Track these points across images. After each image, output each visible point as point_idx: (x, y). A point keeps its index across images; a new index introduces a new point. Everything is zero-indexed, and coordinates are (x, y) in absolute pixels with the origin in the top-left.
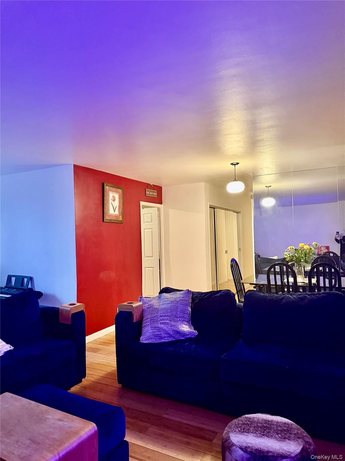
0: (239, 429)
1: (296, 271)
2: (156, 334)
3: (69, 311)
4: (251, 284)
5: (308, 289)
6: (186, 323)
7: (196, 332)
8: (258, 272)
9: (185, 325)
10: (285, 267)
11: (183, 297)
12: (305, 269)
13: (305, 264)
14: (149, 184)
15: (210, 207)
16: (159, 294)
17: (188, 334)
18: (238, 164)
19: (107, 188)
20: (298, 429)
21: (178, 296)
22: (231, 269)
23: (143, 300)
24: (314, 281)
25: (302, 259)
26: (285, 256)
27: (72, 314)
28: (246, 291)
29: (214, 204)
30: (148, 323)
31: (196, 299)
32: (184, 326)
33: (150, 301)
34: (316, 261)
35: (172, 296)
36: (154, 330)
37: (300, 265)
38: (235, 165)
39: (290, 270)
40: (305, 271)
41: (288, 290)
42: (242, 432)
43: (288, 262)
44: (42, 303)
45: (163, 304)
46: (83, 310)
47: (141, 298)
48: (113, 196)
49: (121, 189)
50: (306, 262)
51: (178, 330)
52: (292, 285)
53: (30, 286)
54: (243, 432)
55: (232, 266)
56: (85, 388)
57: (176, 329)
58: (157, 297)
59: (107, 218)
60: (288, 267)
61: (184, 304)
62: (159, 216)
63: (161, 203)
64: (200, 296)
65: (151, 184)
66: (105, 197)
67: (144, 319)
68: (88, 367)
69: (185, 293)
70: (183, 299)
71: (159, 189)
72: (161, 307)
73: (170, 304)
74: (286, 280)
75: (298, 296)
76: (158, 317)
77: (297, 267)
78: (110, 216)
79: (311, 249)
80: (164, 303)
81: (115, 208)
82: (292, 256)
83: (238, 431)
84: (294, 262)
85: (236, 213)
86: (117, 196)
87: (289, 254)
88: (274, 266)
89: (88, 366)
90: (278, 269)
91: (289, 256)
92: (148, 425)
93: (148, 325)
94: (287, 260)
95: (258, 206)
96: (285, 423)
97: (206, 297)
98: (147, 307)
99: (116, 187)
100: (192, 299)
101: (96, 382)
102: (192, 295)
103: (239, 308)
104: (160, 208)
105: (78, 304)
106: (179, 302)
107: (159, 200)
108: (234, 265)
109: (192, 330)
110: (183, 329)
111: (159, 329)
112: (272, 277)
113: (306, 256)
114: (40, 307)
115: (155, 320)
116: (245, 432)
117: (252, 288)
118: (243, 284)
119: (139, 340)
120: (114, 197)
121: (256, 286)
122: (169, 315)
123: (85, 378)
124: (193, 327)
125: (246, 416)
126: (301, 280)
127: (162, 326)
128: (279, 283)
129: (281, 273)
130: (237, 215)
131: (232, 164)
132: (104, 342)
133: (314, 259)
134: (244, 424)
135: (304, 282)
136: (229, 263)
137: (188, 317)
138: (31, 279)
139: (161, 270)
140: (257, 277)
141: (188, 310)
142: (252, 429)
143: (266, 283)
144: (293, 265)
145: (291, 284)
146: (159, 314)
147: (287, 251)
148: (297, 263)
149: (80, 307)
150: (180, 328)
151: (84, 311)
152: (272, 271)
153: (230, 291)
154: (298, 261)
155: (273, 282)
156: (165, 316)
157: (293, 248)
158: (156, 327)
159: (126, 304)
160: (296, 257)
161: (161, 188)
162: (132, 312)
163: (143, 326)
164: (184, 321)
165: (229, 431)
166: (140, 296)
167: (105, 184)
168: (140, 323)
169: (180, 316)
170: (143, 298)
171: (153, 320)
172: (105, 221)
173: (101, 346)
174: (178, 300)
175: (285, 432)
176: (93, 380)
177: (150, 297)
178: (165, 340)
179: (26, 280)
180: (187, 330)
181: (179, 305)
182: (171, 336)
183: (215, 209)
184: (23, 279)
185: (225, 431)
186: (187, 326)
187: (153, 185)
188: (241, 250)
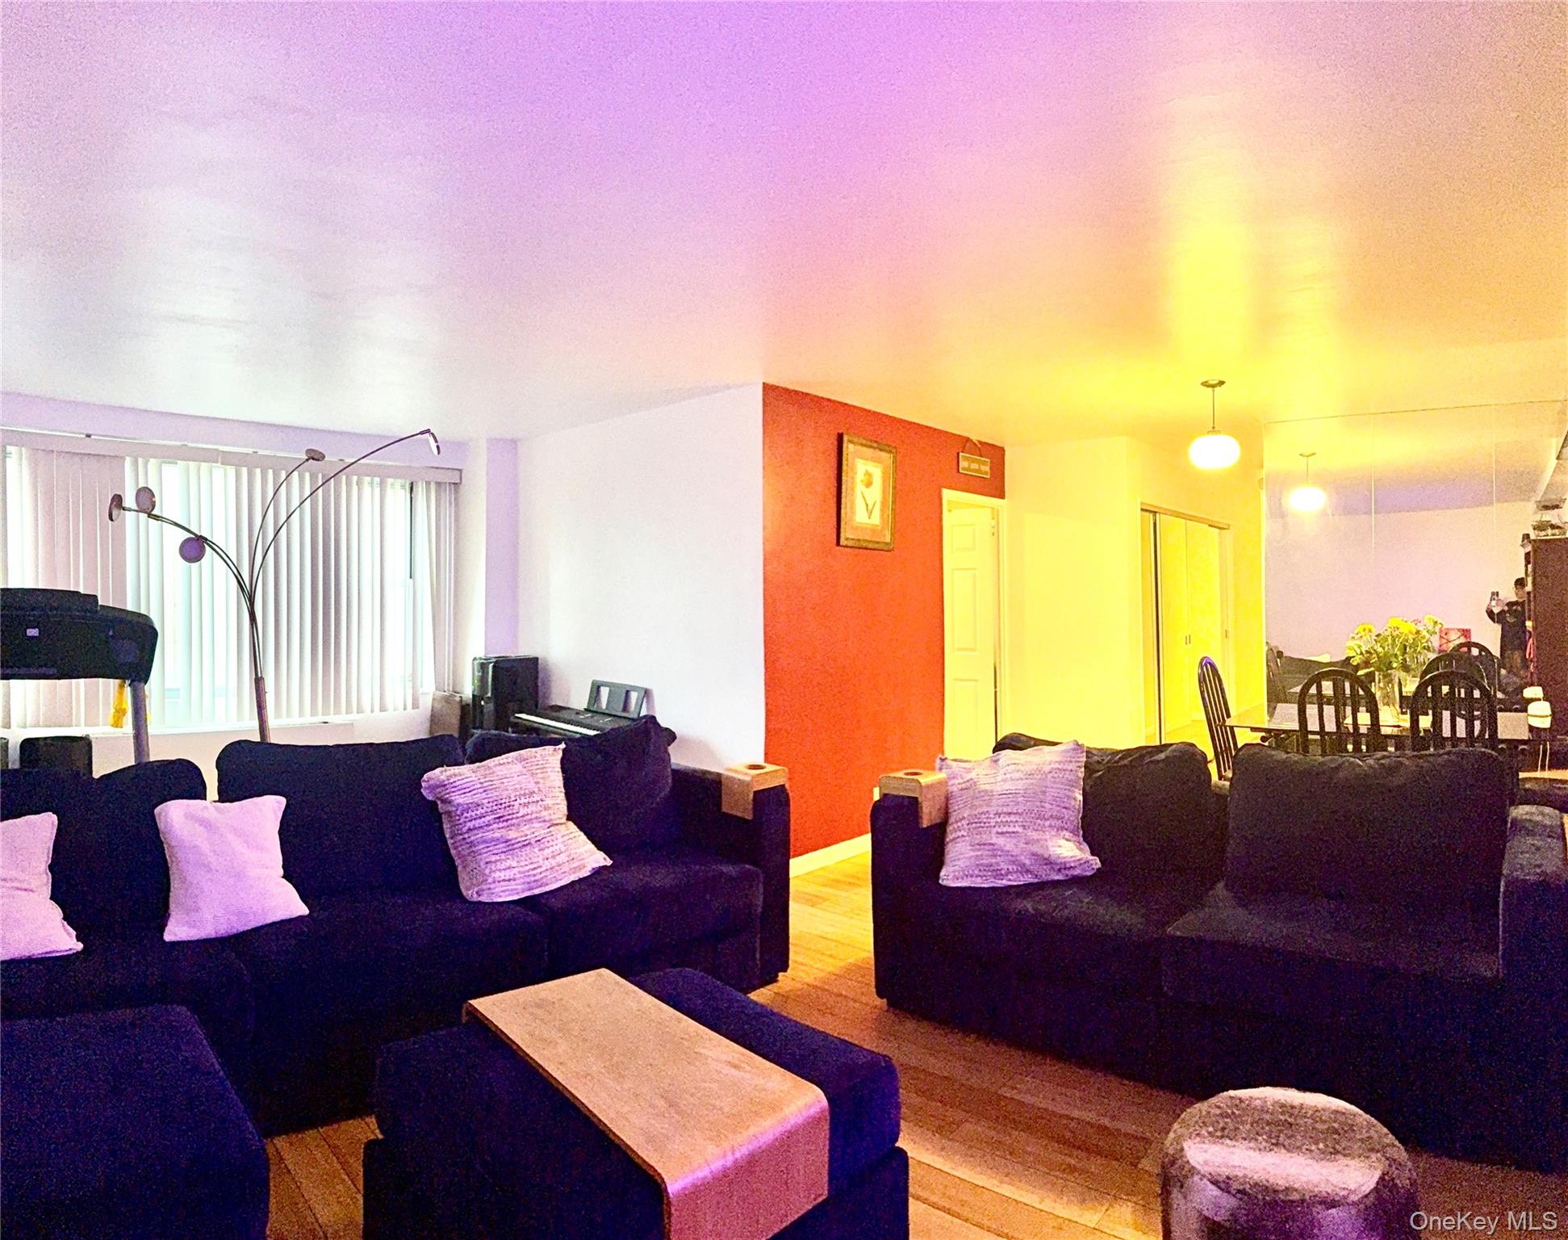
0: (1211, 1129)
1: (1378, 695)
2: (984, 861)
3: (747, 784)
4: (1254, 729)
5: (1409, 742)
6: (1068, 834)
7: (1096, 863)
8: (1275, 696)
9: (1067, 840)
10: (1347, 685)
11: (1060, 763)
12: (1403, 689)
13: (1403, 674)
14: (968, 440)
15: (1142, 510)
16: (995, 750)
17: (1073, 865)
18: (1222, 383)
19: (849, 448)
20: (1370, 1126)
21: (1049, 758)
22: (1200, 687)
23: (949, 767)
24: (1425, 722)
25: (1393, 659)
26: (1348, 651)
27: (755, 793)
28: (1239, 746)
29: (1153, 501)
30: (963, 833)
31: (1097, 767)
32: (1062, 842)
33: (969, 771)
34: (1432, 666)
35: (1029, 758)
36: (979, 853)
37: (1388, 678)
38: (1213, 386)
39: (1361, 692)
40: (1404, 694)
41: (1357, 749)
42: (1218, 1137)
43: (1357, 668)
44: (679, 758)
45: (1005, 781)
46: (783, 786)
47: (942, 760)
48: (867, 471)
49: (890, 452)
50: (1405, 668)
51: (1046, 856)
52: (1366, 732)
53: (643, 713)
54: (1222, 1137)
55: (1202, 680)
56: (785, 997)
57: (1040, 851)
58: (987, 762)
59: (846, 534)
60: (1356, 681)
61: (1063, 780)
62: (996, 534)
63: (1001, 494)
64: (1110, 760)
65: (974, 438)
66: (843, 474)
67: (952, 820)
68: (796, 945)
69: (1067, 751)
70: (1060, 767)
71: (995, 454)
72: (999, 789)
73: (1024, 781)
74: (1349, 720)
75: (1383, 761)
76: (992, 816)
77: (1379, 682)
78: (857, 528)
79: (1418, 632)
80: (1008, 776)
81: (870, 507)
82: (1367, 652)
83: (1206, 1134)
84: (1372, 669)
85: (1217, 530)
86: (877, 472)
87: (1359, 647)
88: (1317, 680)
89: (797, 942)
90: (1328, 687)
91: (1359, 652)
92: (960, 1115)
93: (963, 836)
94: (1355, 663)
95: (1279, 513)
96: (1336, 1112)
97: (1126, 762)
98: (960, 787)
99: (875, 445)
100: (1085, 767)
101: (815, 987)
102: (1087, 757)
103: (1220, 797)
104: (998, 511)
105: (770, 768)
106: (1050, 776)
107: (994, 486)
108: (1209, 677)
109: (1083, 855)
110: (1059, 851)
111: (995, 850)
112: (1312, 710)
113: (1405, 653)
114: (673, 767)
115: (982, 825)
116: (1228, 1137)
117: (1256, 738)
118: (1232, 728)
119: (938, 877)
120: (868, 474)
121: (1268, 735)
122: (1020, 811)
123: (786, 971)
124: (1087, 848)
125: (1232, 1093)
126: (1392, 719)
127: (1000, 841)
128: (1331, 727)
129: (1338, 701)
130: (1220, 534)
131: (1205, 384)
132: (837, 881)
133: (1427, 663)
134: (1224, 1115)
135: (1399, 726)
136: (1196, 671)
137: (1074, 816)
138: (647, 693)
139: (998, 689)
140: (1271, 712)
141: (1075, 799)
142: (1243, 1128)
143: (1295, 726)
144: (1370, 677)
145: (1363, 730)
146: (992, 810)
147: (1353, 638)
148: (1383, 670)
149: (775, 776)
150: (1052, 849)
151: (787, 786)
152: (1313, 695)
153: (1193, 745)
154: (1385, 665)
155: (1313, 725)
156: (1010, 814)
157: (1370, 631)
158: (985, 844)
159: (901, 774)
160: (1378, 655)
161: (1002, 450)
162: (917, 798)
163: (948, 840)
164: (1062, 828)
165: (1181, 1136)
166: (940, 756)
167: (846, 438)
168: (939, 830)
169: (1051, 816)
170: (948, 762)
171: (978, 824)
172: (843, 542)
173: (831, 891)
174: (1047, 769)
175: (1335, 1136)
176: (806, 980)
177: (969, 759)
178: (1010, 880)
179: (634, 696)
180: (1070, 854)
181: (1049, 784)
182: (1028, 871)
183: (1158, 515)
184: (627, 692)
185: (1172, 1135)
186: (1071, 844)
187: (980, 442)
188: (1230, 635)
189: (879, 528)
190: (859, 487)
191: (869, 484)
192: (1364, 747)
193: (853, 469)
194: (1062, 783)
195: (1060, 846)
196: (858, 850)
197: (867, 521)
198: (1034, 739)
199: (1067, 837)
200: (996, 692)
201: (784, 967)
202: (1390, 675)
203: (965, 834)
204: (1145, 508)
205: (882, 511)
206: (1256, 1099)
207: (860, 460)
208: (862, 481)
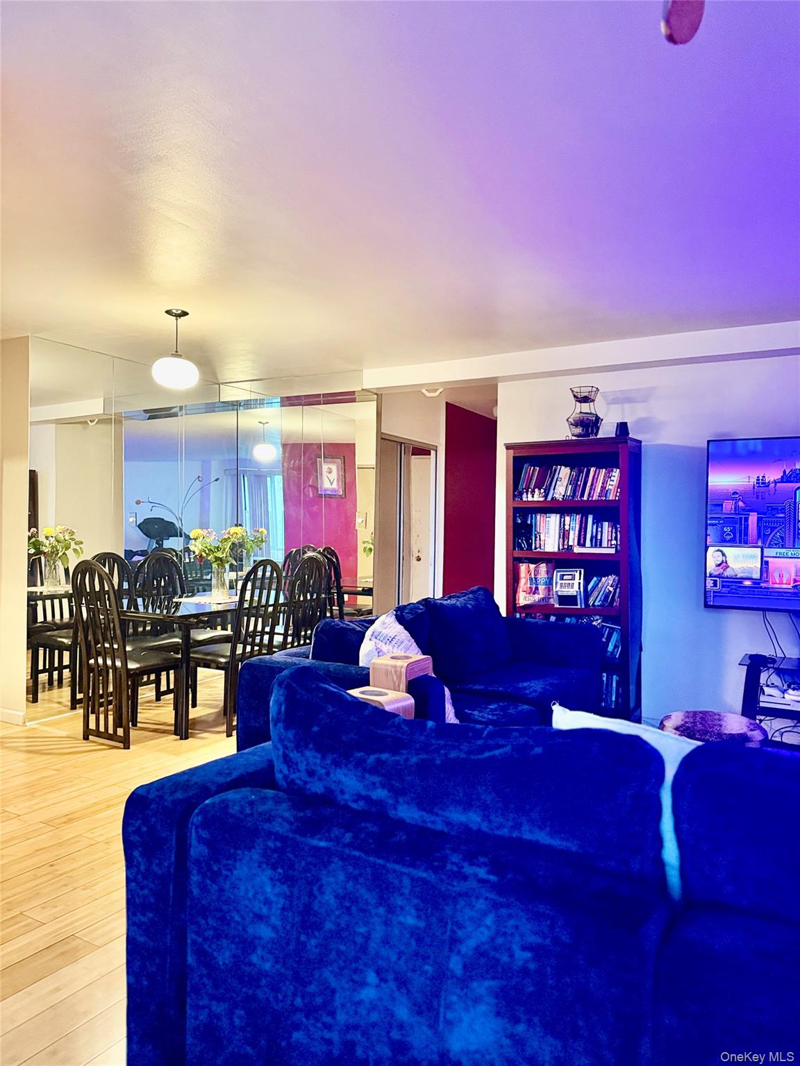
18: (185, 314)
38: (176, 315)
192: (318, 614)
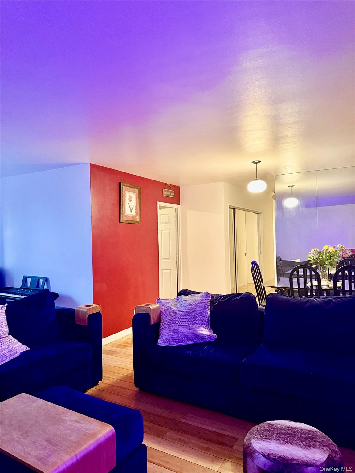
0: (261, 435)
1: (320, 274)
2: (174, 336)
3: (86, 313)
4: (272, 287)
5: (333, 292)
6: (205, 326)
7: (215, 336)
8: (280, 275)
9: (204, 328)
10: (308, 270)
11: (201, 300)
12: (330, 272)
13: (330, 267)
14: (166, 184)
15: (229, 208)
16: (177, 296)
17: (207, 337)
18: (259, 162)
19: (123, 188)
20: (323, 437)
21: (197, 298)
22: (252, 272)
23: (161, 302)
24: (339, 284)
25: (326, 261)
26: (308, 258)
27: (89, 315)
28: (267, 295)
29: (234, 205)
31: (215, 302)
32: (203, 329)
33: (168, 303)
34: (341, 263)
35: (190, 298)
36: (172, 333)
37: (324, 268)
38: (256, 163)
39: (314, 273)
40: (330, 274)
41: (312, 294)
42: (264, 438)
43: (312, 265)
44: (58, 304)
45: (181, 307)
46: (100, 312)
47: (158, 300)
48: (130, 195)
49: (138, 189)
50: (331, 264)
51: (197, 334)
53: (45, 287)
54: (266, 439)
55: (252, 269)
56: (102, 390)
57: (194, 332)
58: (175, 300)
59: (123, 218)
60: (311, 269)
61: (203, 306)
62: (177, 218)
63: (178, 203)
64: (220, 299)
65: (169, 184)
66: (121, 197)
67: (162, 321)
69: (205, 296)
71: (176, 189)
72: (179, 310)
73: (188, 307)
74: (309, 284)
75: (323, 299)
76: (177, 320)
77: (321, 269)
78: (126, 216)
79: (336, 251)
80: (182, 305)
81: (131, 209)
82: (316, 258)
83: (260, 437)
84: (318, 265)
85: (256, 214)
86: (134, 196)
87: (313, 257)
88: (297, 269)
90: (301, 272)
91: (313, 259)
92: (166, 429)
94: (311, 263)
95: (280, 207)
96: (309, 431)
97: (225, 300)
98: (165, 309)
99: (133, 186)
100: (211, 301)
102: (211, 298)
103: (260, 312)
104: (177, 209)
105: (95, 305)
106: (198, 305)
107: (176, 200)
108: (255, 268)
109: (211, 334)
110: (202, 332)
111: (178, 332)
112: (295, 280)
113: (331, 259)
114: (56, 308)
115: (173, 322)
116: (268, 438)
117: (273, 291)
118: (264, 287)
119: (157, 343)
120: (131, 197)
121: (278, 289)
122: (187, 318)
124: (212, 331)
125: (269, 422)
126: (326, 283)
127: (180, 329)
128: (302, 286)
129: (305, 277)
130: (258, 217)
131: (254, 162)
132: (120, 345)
133: (339, 262)
134: (266, 430)
135: (328, 286)
137: (207, 319)
138: (47, 280)
140: (278, 281)
141: (207, 313)
142: (274, 435)
143: (288, 286)
144: (317, 268)
145: (314, 288)
146: (177, 317)
147: (311, 253)
149: (96, 308)
150: (199, 331)
152: (295, 274)
153: (250, 293)
154: (323, 264)
155: (295, 286)
156: (183, 319)
157: (317, 250)
158: (174, 330)
159: (143, 305)
160: (320, 259)
161: (179, 188)
162: (149, 314)
163: (160, 329)
164: (203, 324)
165: (251, 438)
166: (158, 298)
167: (122, 184)
168: (157, 326)
169: (199, 319)
170: (160, 300)
171: (171, 323)
172: (121, 221)
173: (117, 349)
174: (197, 302)
175: (310, 440)
176: (109, 383)
177: (168, 299)
178: (184, 343)
179: (41, 281)
180: (206, 333)
181: (197, 308)
182: (190, 340)
183: (235, 210)
184: (39, 280)
185: (246, 438)
186: (206, 330)
187: (170, 185)
188: (262, 252)
189: (135, 216)
190: (127, 201)
191: (131, 200)
192: (314, 294)
193: (125, 195)
194: (203, 308)
195: (202, 330)
196: (128, 333)
197: (130, 213)
198: (192, 291)
199: (204, 327)
200: (177, 274)
201: (101, 379)
202: (325, 267)
203: (167, 326)
204: (230, 207)
205: (136, 210)
206: (278, 425)
207: (127, 192)
208: (128, 199)
